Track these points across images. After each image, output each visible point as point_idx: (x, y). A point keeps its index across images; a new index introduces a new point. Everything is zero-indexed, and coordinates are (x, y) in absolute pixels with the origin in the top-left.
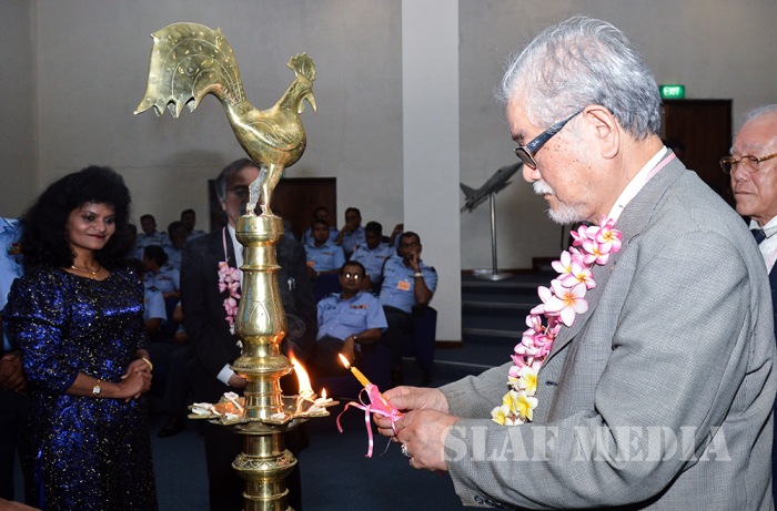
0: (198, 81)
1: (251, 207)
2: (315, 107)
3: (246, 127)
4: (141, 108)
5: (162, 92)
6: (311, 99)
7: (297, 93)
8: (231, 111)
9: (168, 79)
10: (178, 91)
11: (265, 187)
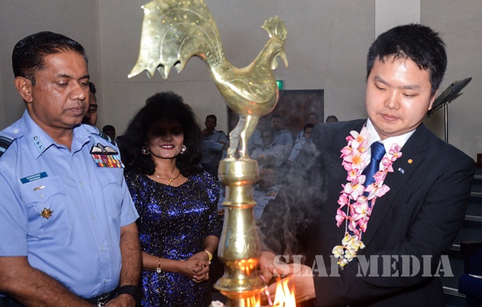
0: (183, 46)
1: (231, 151)
2: (286, 63)
3: (227, 84)
4: (135, 72)
5: (152, 57)
6: (284, 56)
7: (271, 52)
8: (213, 69)
9: (157, 45)
10: (166, 55)
11: (243, 135)
